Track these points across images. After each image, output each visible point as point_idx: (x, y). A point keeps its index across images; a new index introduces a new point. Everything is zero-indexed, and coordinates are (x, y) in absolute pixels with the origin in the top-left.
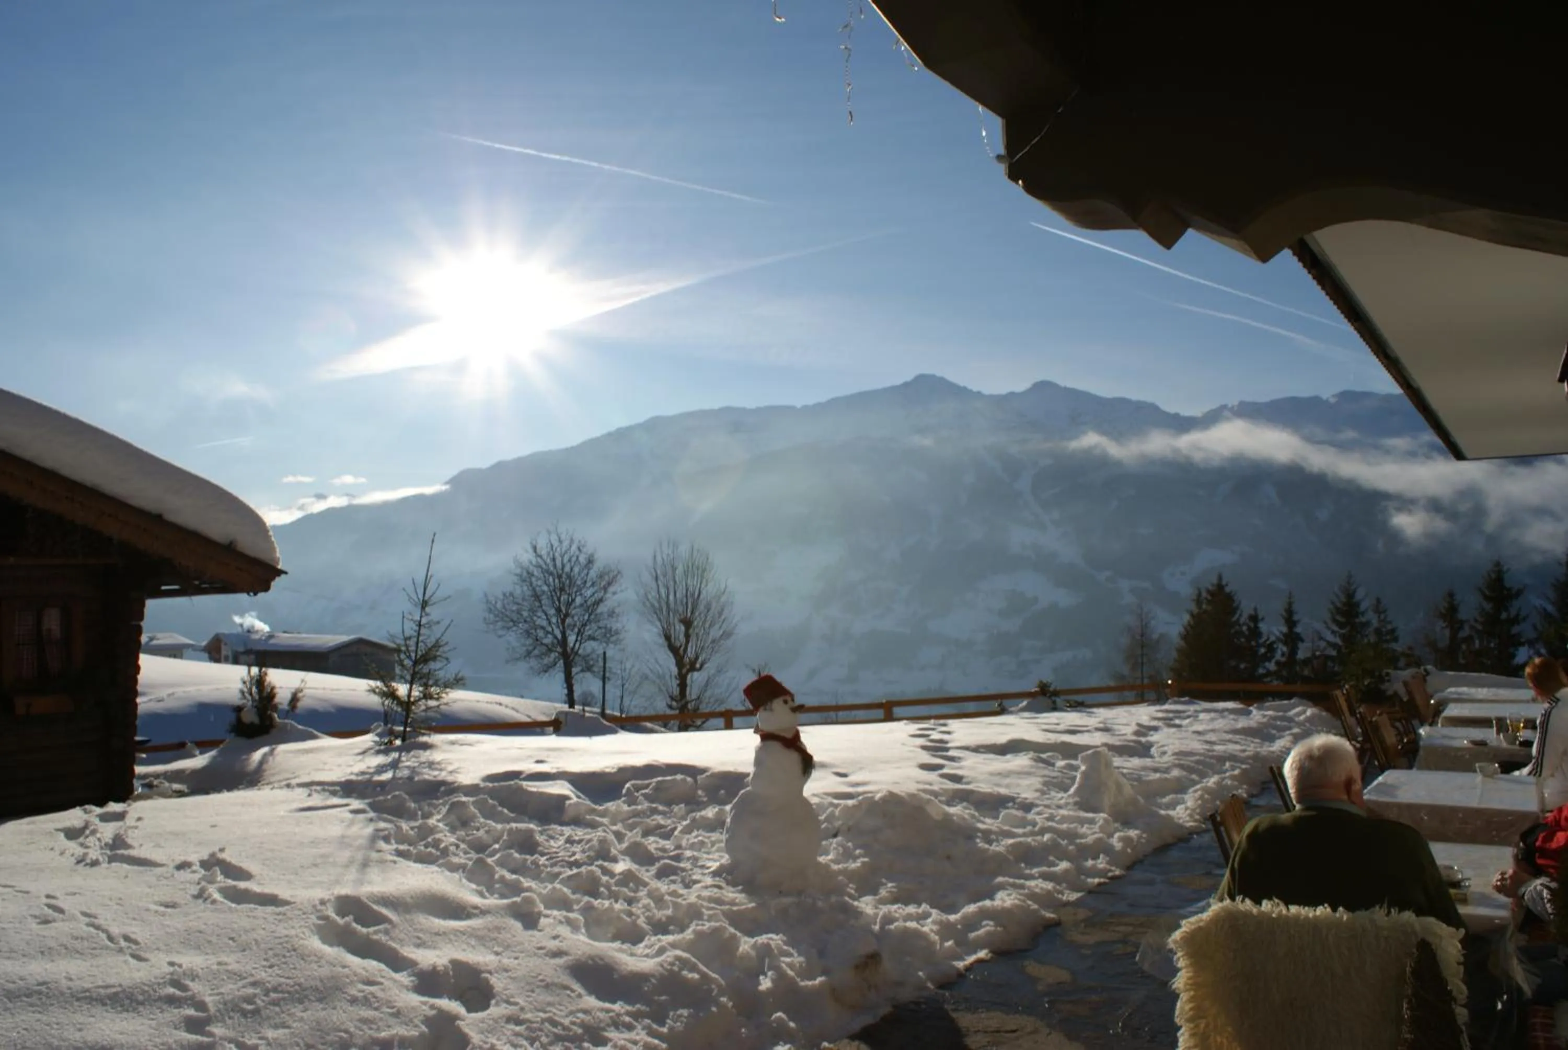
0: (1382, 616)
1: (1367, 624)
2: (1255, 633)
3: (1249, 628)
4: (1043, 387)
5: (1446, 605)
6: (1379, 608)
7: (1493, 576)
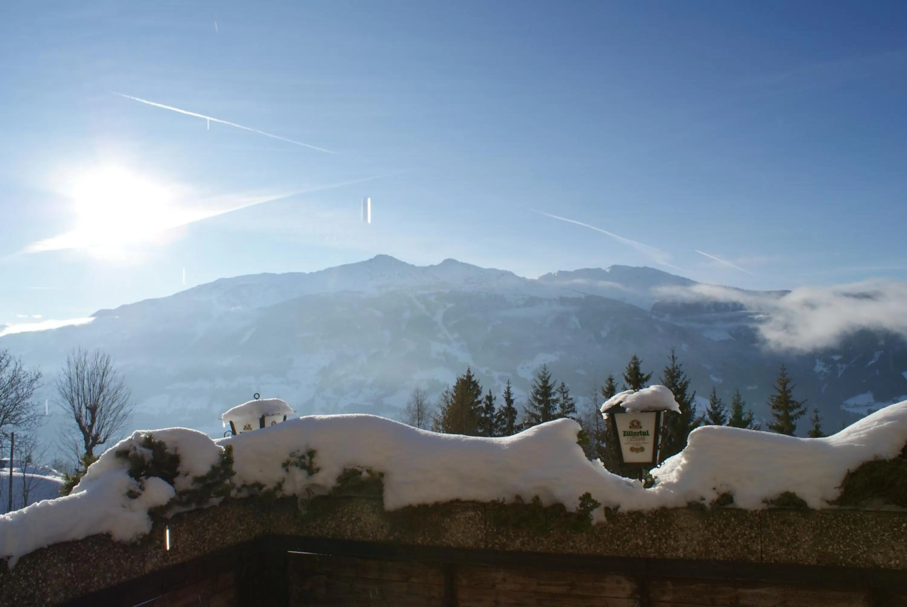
0: (565, 395)
1: (556, 401)
2: (490, 408)
3: (487, 405)
4: (449, 263)
5: (607, 386)
6: (563, 391)
7: (632, 366)
